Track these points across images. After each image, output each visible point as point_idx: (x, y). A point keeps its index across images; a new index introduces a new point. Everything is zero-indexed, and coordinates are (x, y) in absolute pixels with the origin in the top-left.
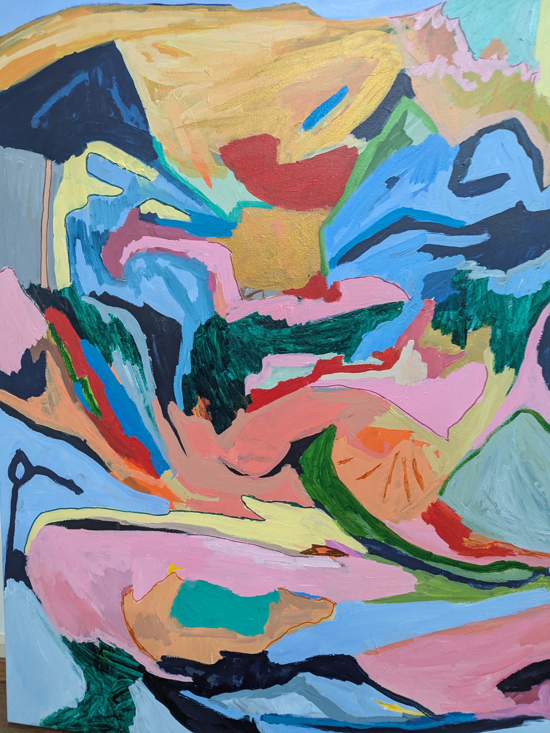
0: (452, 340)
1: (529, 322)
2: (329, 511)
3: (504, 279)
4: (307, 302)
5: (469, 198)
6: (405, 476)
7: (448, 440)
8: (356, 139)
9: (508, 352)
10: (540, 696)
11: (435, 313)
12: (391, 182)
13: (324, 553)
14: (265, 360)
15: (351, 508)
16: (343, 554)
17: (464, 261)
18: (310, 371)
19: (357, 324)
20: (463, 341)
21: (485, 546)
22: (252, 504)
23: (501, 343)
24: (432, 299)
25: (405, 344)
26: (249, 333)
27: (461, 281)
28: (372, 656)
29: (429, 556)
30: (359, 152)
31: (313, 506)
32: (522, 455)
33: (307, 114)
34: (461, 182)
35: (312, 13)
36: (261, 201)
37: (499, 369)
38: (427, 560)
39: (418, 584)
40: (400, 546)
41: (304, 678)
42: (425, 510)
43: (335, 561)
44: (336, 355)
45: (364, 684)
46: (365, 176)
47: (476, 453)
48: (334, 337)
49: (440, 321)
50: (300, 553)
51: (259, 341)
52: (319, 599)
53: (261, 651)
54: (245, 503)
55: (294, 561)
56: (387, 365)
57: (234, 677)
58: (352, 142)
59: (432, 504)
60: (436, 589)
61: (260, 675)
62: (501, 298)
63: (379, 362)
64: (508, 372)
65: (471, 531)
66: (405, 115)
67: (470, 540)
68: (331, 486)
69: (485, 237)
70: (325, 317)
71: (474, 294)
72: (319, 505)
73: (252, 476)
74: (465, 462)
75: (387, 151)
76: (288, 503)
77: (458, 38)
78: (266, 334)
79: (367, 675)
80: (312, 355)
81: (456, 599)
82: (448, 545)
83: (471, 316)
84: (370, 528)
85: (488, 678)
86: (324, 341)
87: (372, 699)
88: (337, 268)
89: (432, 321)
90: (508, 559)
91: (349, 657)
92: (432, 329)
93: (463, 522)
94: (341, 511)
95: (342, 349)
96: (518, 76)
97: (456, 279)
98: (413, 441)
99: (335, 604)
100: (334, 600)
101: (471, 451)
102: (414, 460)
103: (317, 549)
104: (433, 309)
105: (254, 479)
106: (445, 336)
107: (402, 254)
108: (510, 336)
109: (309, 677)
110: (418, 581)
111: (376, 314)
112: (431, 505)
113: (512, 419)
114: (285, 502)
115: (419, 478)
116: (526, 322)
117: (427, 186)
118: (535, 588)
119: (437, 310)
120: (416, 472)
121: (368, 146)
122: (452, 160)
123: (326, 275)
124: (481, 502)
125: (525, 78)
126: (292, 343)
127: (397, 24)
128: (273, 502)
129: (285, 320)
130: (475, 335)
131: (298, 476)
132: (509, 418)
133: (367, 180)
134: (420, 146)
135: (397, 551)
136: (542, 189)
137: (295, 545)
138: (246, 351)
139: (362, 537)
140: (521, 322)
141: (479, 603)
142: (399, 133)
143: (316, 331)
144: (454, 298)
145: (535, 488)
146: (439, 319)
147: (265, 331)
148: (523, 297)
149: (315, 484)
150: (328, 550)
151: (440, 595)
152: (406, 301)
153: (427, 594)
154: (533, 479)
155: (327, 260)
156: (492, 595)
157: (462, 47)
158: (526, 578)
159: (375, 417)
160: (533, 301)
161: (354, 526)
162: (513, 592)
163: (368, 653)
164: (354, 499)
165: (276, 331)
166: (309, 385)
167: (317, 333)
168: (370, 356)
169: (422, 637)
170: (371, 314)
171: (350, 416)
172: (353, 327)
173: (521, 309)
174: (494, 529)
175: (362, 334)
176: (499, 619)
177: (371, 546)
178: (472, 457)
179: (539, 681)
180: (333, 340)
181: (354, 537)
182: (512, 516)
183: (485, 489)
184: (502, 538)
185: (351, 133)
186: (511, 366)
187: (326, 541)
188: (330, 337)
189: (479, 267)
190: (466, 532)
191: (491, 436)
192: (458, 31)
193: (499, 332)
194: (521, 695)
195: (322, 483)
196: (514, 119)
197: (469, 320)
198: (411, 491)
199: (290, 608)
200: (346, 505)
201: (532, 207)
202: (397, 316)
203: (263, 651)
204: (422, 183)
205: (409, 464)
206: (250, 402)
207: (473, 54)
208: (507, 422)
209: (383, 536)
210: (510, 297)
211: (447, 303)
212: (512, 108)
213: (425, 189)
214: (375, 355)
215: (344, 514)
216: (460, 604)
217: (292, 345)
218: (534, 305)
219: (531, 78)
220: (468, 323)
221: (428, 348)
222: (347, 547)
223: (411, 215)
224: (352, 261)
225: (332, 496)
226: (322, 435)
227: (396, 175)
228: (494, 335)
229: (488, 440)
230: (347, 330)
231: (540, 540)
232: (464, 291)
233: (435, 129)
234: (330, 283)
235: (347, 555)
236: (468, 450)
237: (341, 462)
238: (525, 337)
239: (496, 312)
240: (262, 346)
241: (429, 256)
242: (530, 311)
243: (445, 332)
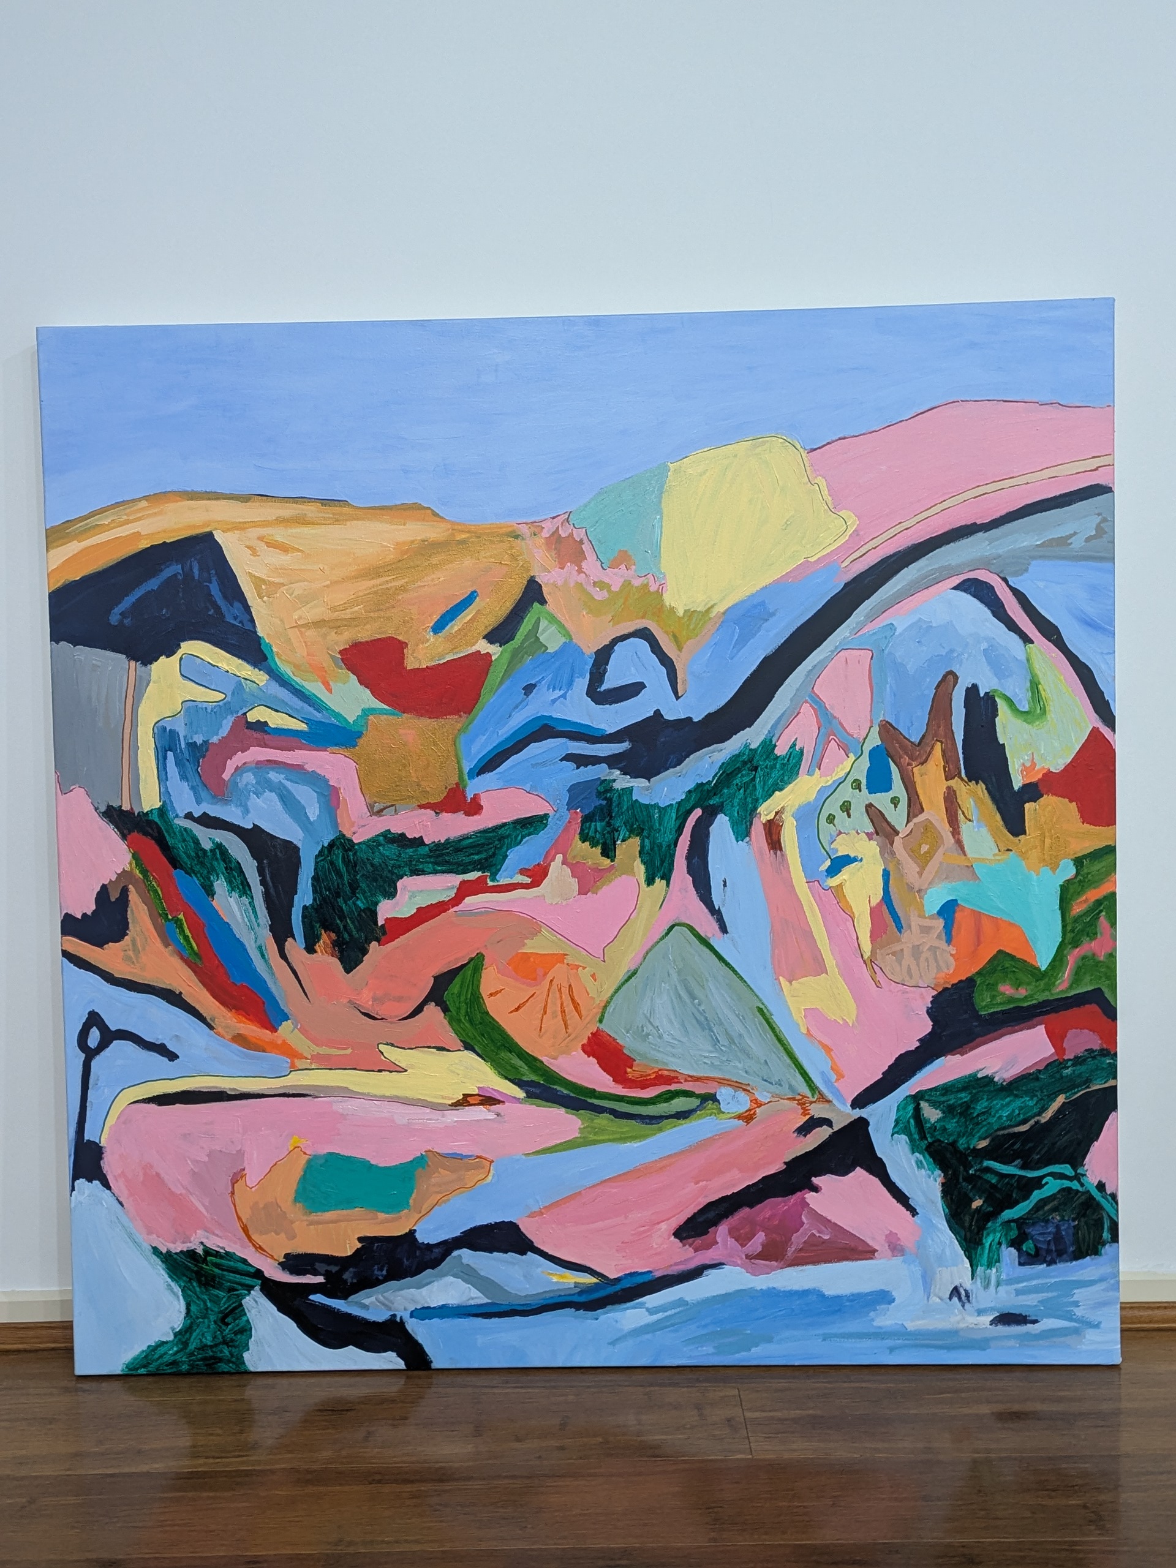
0: (601, 853)
1: (676, 831)
2: (480, 1052)
3: (648, 788)
4: (445, 816)
5: (607, 706)
6: (562, 1004)
7: (604, 961)
8: (489, 644)
9: (658, 863)
10: (719, 1240)
11: (582, 825)
12: (529, 689)
13: (476, 1102)
14: (399, 884)
15: (505, 1047)
16: (499, 1102)
17: (608, 770)
18: (452, 894)
19: (502, 838)
20: (613, 854)
21: (649, 1075)
22: (391, 1054)
23: (650, 854)
24: (578, 810)
25: (553, 859)
26: (380, 853)
27: (606, 791)
28: (537, 1218)
29: (593, 1093)
30: (493, 658)
31: (462, 1049)
32: (679, 973)
33: (436, 618)
34: (598, 690)
35: (436, 515)
36: (388, 708)
37: (650, 881)
38: (591, 1098)
39: (582, 1126)
40: (560, 1085)
41: (460, 1256)
42: (585, 1041)
43: (489, 1111)
44: (480, 874)
45: (529, 1253)
46: (501, 683)
47: (634, 973)
48: (477, 854)
49: (588, 833)
50: (450, 1105)
51: (392, 862)
52: (473, 1158)
53: (407, 1231)
54: (382, 1053)
55: (443, 1116)
56: (536, 883)
57: (376, 1267)
58: (483, 647)
59: (591, 1033)
60: (602, 1131)
61: (407, 1260)
62: (647, 806)
63: (528, 880)
64: (660, 883)
65: (635, 1060)
66: (538, 622)
67: (634, 1071)
68: (481, 1023)
69: (625, 746)
70: (466, 832)
71: (619, 804)
72: (468, 1047)
73: (389, 1020)
74: (623, 984)
75: (523, 657)
76: (433, 1048)
77: (586, 547)
78: (400, 854)
79: (532, 1242)
80: (454, 875)
81: (623, 1139)
82: (612, 1079)
83: (619, 827)
84: (527, 1068)
85: (664, 1226)
86: (467, 860)
87: (539, 1270)
88: (476, 779)
89: (580, 833)
90: (674, 1087)
91: (511, 1222)
92: (580, 842)
93: (625, 1051)
94: (493, 1051)
95: (486, 867)
96: (646, 586)
97: (601, 789)
98: (568, 964)
99: (492, 1162)
100: (490, 1157)
101: (628, 971)
102: (570, 986)
103: (469, 1099)
104: (579, 821)
105: (391, 1023)
106: (594, 849)
107: (543, 764)
108: (658, 846)
109: (465, 1255)
110: (583, 1124)
111: (521, 827)
112: (590, 1035)
113: (667, 934)
114: (429, 1047)
115: (576, 1006)
116: (673, 832)
117: (566, 693)
118: (704, 1117)
119: (583, 822)
120: (573, 1000)
121: (502, 652)
122: (588, 667)
123: (465, 787)
124: (642, 1027)
125: (653, 588)
126: (431, 862)
127: (525, 530)
128: (416, 1048)
129: (421, 837)
130: (624, 846)
131: (443, 1015)
132: (664, 933)
133: (503, 687)
134: (556, 653)
135: (558, 1091)
136: (678, 698)
137: (443, 1097)
138: (378, 875)
139: (519, 1079)
140: (668, 831)
141: (648, 1141)
142: (533, 640)
143: (456, 849)
144: (601, 808)
145: (695, 1007)
146: (586, 831)
147: (399, 851)
148: (668, 806)
149: (463, 1023)
150: (481, 1098)
151: (607, 1137)
152: (551, 813)
153: (592, 1137)
154: (693, 997)
155: (466, 770)
156: (660, 1130)
157: (590, 556)
158: (694, 1106)
159: (525, 941)
160: (678, 811)
161: (509, 1068)
162: (682, 1124)
163: (532, 1215)
164: (508, 1035)
165: (411, 850)
166: (452, 910)
167: (458, 850)
168: (517, 873)
169: (590, 1188)
170: (515, 827)
171: (498, 942)
172: (497, 842)
173: (666, 818)
174: (659, 1056)
175: (507, 850)
176: (670, 1156)
177: (529, 1089)
178: (630, 978)
179: (715, 1223)
180: (476, 857)
181: (510, 1080)
182: (675, 1039)
183: (646, 1012)
184: (667, 1064)
185: (484, 638)
186: (662, 878)
187: (479, 1088)
188: (473, 854)
189: (623, 776)
190: (629, 1061)
191: (647, 953)
192: (585, 540)
193: (647, 842)
194: (698, 1241)
195: (471, 1021)
196: (646, 629)
197: (617, 831)
198: (569, 1022)
199: (439, 1173)
200: (499, 1044)
201: (668, 716)
202: (543, 830)
203: (410, 1231)
204: (560, 690)
205: (565, 991)
206: (384, 933)
207: (602, 563)
208: (662, 938)
209: (542, 1076)
210: (656, 806)
211: (593, 813)
212: (643, 617)
213: (564, 696)
214: (523, 872)
215: (497, 1054)
216: (629, 1144)
217: (430, 865)
218: (680, 813)
219: (659, 588)
220: (616, 834)
221: (578, 862)
222: (502, 1093)
223: (551, 723)
224: (492, 771)
225: (483, 1035)
226: (469, 965)
227: (533, 682)
228: (642, 846)
229: (645, 958)
230: (492, 846)
231: (705, 1063)
232: (610, 801)
233: (570, 636)
234: (469, 796)
235: (503, 1102)
236: (626, 970)
237: (491, 995)
238: (673, 846)
239: (643, 822)
240: (396, 868)
241: (571, 765)
242: (675, 821)
243: (593, 845)
